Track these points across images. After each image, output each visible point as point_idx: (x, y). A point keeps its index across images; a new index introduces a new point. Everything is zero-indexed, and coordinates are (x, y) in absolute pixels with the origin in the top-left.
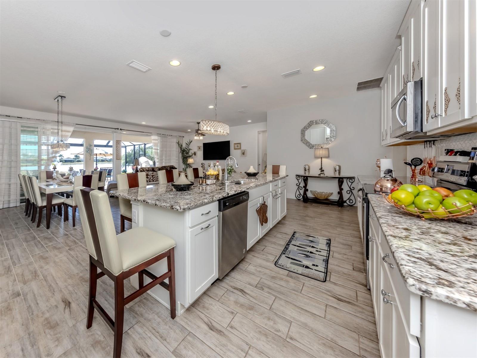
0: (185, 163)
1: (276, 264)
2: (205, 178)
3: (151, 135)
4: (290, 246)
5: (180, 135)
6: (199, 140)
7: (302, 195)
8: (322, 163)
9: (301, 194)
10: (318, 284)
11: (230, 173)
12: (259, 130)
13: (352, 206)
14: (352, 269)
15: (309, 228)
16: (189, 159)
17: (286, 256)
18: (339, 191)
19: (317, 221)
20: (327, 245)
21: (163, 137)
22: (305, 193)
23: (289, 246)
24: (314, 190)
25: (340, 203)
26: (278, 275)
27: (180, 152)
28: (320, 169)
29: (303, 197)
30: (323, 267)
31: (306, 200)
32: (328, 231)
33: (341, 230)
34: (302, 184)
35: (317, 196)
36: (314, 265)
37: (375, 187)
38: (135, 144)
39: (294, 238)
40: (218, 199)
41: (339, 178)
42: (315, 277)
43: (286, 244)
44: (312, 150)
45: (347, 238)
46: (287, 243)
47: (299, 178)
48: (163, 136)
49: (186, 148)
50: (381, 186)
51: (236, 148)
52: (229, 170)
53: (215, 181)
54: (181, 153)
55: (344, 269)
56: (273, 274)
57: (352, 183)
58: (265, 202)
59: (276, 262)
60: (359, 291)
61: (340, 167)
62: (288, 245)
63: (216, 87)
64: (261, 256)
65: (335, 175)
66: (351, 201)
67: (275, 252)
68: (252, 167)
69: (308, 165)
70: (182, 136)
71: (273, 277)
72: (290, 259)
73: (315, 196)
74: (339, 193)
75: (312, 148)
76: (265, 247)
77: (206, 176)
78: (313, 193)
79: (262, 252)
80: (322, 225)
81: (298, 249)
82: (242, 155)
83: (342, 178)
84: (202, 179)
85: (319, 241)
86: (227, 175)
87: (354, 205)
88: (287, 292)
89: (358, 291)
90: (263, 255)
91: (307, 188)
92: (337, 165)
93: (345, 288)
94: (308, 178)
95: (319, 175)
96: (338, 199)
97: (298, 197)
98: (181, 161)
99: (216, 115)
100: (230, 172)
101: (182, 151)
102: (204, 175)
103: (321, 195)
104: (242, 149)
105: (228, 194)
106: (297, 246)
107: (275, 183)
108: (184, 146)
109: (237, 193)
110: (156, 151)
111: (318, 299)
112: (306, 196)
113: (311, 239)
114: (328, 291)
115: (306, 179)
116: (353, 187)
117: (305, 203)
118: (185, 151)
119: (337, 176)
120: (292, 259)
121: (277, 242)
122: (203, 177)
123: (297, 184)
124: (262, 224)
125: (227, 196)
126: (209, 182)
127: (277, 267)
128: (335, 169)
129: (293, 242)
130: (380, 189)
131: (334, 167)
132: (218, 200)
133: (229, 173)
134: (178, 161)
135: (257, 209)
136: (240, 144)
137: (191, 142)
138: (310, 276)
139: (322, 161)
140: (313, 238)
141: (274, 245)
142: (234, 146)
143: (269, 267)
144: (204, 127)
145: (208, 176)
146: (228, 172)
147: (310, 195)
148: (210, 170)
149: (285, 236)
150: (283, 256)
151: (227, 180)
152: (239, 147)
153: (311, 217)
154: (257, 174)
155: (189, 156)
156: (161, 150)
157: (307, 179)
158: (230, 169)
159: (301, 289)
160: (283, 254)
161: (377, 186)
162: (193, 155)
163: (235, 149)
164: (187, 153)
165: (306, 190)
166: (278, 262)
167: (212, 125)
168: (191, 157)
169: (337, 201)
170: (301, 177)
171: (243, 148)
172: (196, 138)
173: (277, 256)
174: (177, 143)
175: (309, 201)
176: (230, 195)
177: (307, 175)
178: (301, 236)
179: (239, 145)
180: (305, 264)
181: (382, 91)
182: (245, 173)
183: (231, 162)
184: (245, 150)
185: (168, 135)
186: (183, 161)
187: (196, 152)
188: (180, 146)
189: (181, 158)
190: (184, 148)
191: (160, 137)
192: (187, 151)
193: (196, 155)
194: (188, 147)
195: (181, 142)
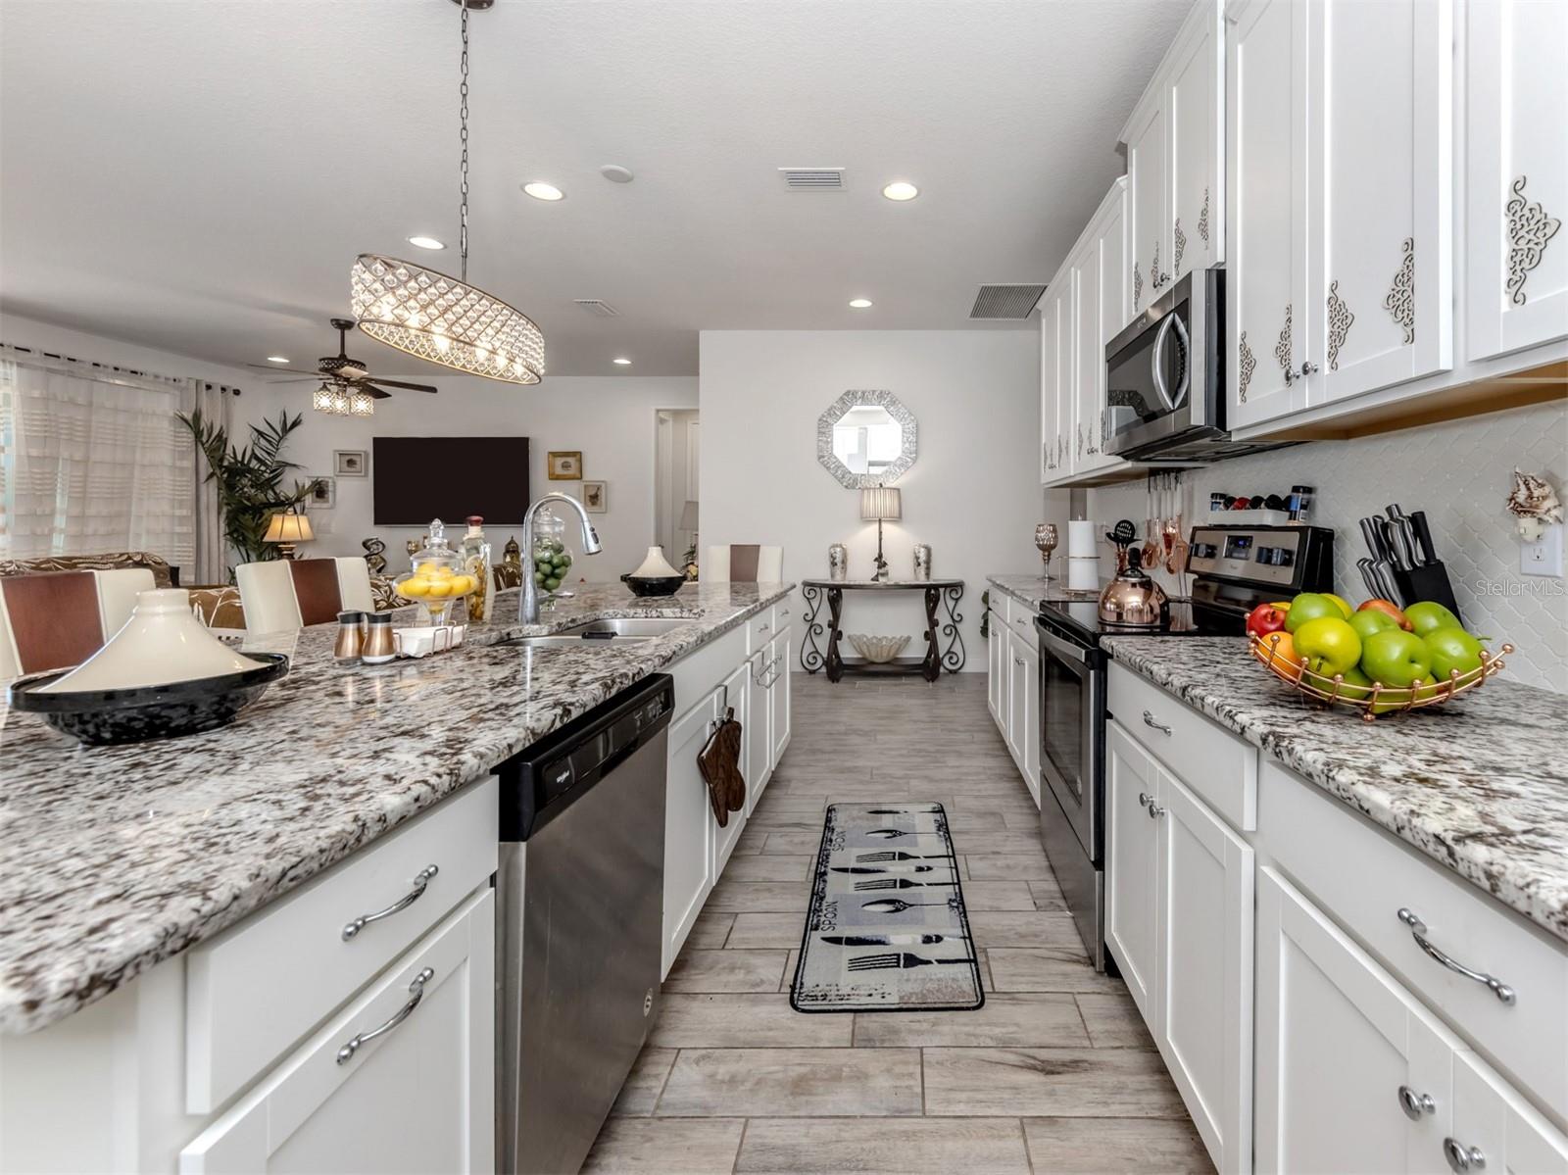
0: (245, 538)
1: (796, 996)
2: (387, 619)
4: (827, 878)
5: (208, 380)
6: (349, 416)
7: (821, 655)
8: (880, 540)
9: (817, 652)
10: (966, 1029)
11: (551, 582)
12: (660, 407)
13: (954, 672)
14: (1034, 909)
15: (868, 777)
16: (276, 518)
17: (824, 939)
18: (928, 629)
19: (887, 746)
20: (941, 833)
21: (52, 372)
22: (834, 649)
23: (825, 881)
24: (858, 634)
25: (929, 669)
26: (817, 1060)
27: (203, 476)
28: (876, 560)
29: (826, 663)
30: (957, 937)
31: (836, 669)
32: (926, 777)
33: (957, 764)
34: (824, 616)
35: (867, 654)
36: (927, 940)
37: (1104, 611)
39: (834, 838)
40: (495, 763)
41: (929, 588)
42: (947, 999)
43: (812, 875)
44: (854, 494)
45: (981, 786)
46: (813, 868)
47: (812, 594)
49: (254, 456)
50: (1118, 607)
51: (559, 471)
52: (546, 568)
53: (458, 629)
54: (214, 482)
55: (1012, 915)
56: (795, 1064)
57: (957, 600)
58: (731, 711)
59: (793, 987)
60: (1079, 993)
61: (928, 551)
62: (820, 875)
63: (464, 96)
64: (724, 978)
65: (917, 579)
66: (954, 660)
67: (777, 934)
68: (655, 553)
69: (841, 546)
70: (224, 384)
71: (800, 1086)
72: (844, 947)
73: (861, 652)
74: (927, 635)
75: (854, 488)
76: (729, 923)
77: (390, 606)
78: (855, 643)
79: (722, 953)
80: (902, 756)
81: (859, 886)
82: (590, 504)
83: (936, 587)
84: (365, 624)
85: (914, 826)
86: (535, 594)
87: (960, 668)
88: (873, 1144)
89: (1078, 997)
90: (732, 969)
91: (839, 629)
92: (923, 544)
93: (1044, 1001)
94: (843, 590)
95: (872, 580)
96: (925, 656)
97: (809, 663)
98: (216, 525)
99: (465, 256)
100: (547, 576)
101: (228, 469)
102: (376, 602)
103: (879, 649)
104: (585, 478)
105: (567, 712)
106: (855, 871)
107: (759, 620)
108: (240, 442)
109: (614, 691)
111: (989, 1112)
112: (838, 656)
113: (887, 822)
114: (1005, 1045)
115: (836, 595)
116: (959, 615)
117: (833, 682)
118: (251, 471)
119: (922, 580)
120: (852, 941)
121: (778, 877)
122: (372, 611)
123: (807, 614)
124: (723, 820)
125: (558, 725)
126: (415, 639)
127: (804, 1011)
128: (917, 558)
129: (836, 859)
130: (1115, 615)
131: (915, 553)
132: (493, 771)
133: (544, 581)
134: (189, 529)
135: (704, 754)
136: (577, 455)
137: (295, 424)
138: (931, 1000)
139: (881, 533)
140: (891, 815)
141: (767, 895)
142: (551, 466)
143: (770, 1029)
144: (377, 299)
145: (409, 602)
146: (539, 576)
147: (847, 653)
148: (425, 569)
149: (799, 836)
150: (816, 937)
151: (536, 620)
152: (572, 471)
153: (865, 734)
154: (680, 585)
157: (839, 594)
158: (550, 563)
159: (919, 1090)
160: (811, 929)
161: (1108, 605)
162: (309, 499)
163: (554, 477)
164: (270, 484)
165: (837, 635)
166: (802, 984)
167: (441, 301)
168: (291, 504)
169: (921, 662)
170: (818, 589)
171: (591, 474)
172: (324, 401)
173: (790, 950)
174: (183, 419)
175: (843, 675)
176: (576, 713)
177: (838, 580)
178: (854, 819)
179: (571, 460)
180: (900, 946)
181: (1044, 321)
182: (624, 579)
183: (554, 523)
184: (603, 485)
185: (105, 366)
186: (236, 530)
187: (330, 481)
188: (204, 439)
189: (219, 513)
190: (235, 457)
191: (24, 371)
192: (262, 475)
193: (327, 502)
194: (268, 453)
195: (212, 417)
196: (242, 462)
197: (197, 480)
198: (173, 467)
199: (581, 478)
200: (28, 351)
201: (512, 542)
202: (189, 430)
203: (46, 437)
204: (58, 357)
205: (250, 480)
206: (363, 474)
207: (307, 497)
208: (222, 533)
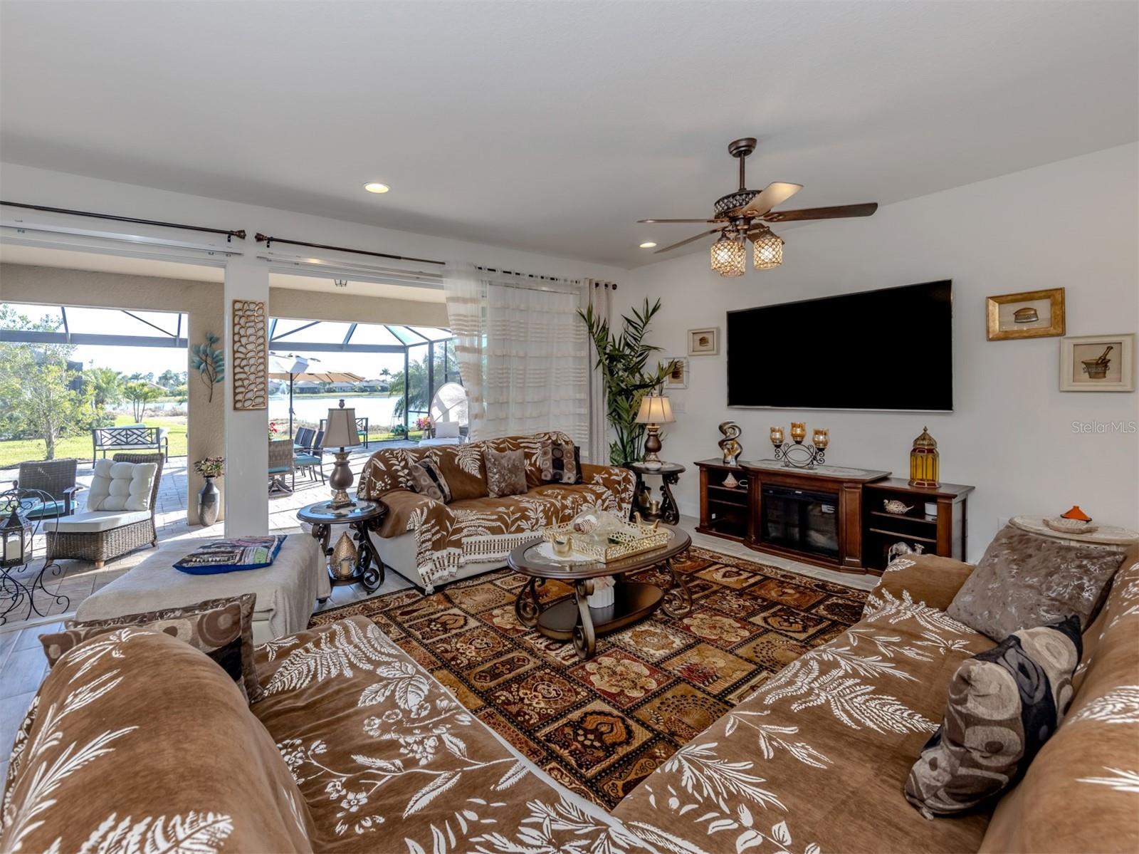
0: (620, 418)
3: (440, 276)
5: (596, 279)
16: (646, 400)
21: (507, 286)
27: (594, 364)
38: (432, 339)
48: (509, 279)
49: (627, 344)
54: (600, 367)
70: (606, 281)
98: (602, 407)
101: (609, 356)
108: (617, 330)
110: (468, 357)
118: (624, 357)
134: (585, 411)
137: (655, 310)
155: (643, 385)
156: (499, 352)
162: (668, 379)
164: (634, 369)
168: (653, 386)
174: (582, 316)
184: (1127, 343)
185: (537, 277)
186: (615, 410)
187: (685, 361)
188: (594, 330)
189: (604, 396)
190: (614, 346)
191: (492, 287)
192: (632, 360)
193: (682, 382)
194: (635, 339)
195: (599, 313)
196: (619, 350)
197: (590, 366)
198: (575, 357)
199: (1063, 333)
200: (494, 270)
201: (924, 436)
202: (585, 324)
203: (504, 339)
204: (510, 273)
205: (624, 365)
206: (715, 352)
207: (664, 379)
208: (606, 413)
